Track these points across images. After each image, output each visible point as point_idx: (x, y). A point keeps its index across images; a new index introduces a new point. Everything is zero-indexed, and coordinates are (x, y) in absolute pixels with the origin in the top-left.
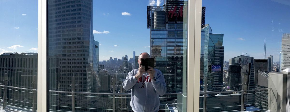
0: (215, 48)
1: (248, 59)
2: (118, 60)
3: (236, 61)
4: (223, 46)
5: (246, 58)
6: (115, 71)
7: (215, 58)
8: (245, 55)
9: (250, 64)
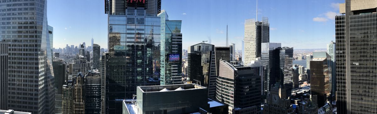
0: (172, 35)
1: (208, 47)
2: (75, 48)
3: (196, 49)
4: (181, 33)
5: (206, 45)
6: (71, 60)
7: (173, 46)
8: (205, 42)
9: (211, 52)
